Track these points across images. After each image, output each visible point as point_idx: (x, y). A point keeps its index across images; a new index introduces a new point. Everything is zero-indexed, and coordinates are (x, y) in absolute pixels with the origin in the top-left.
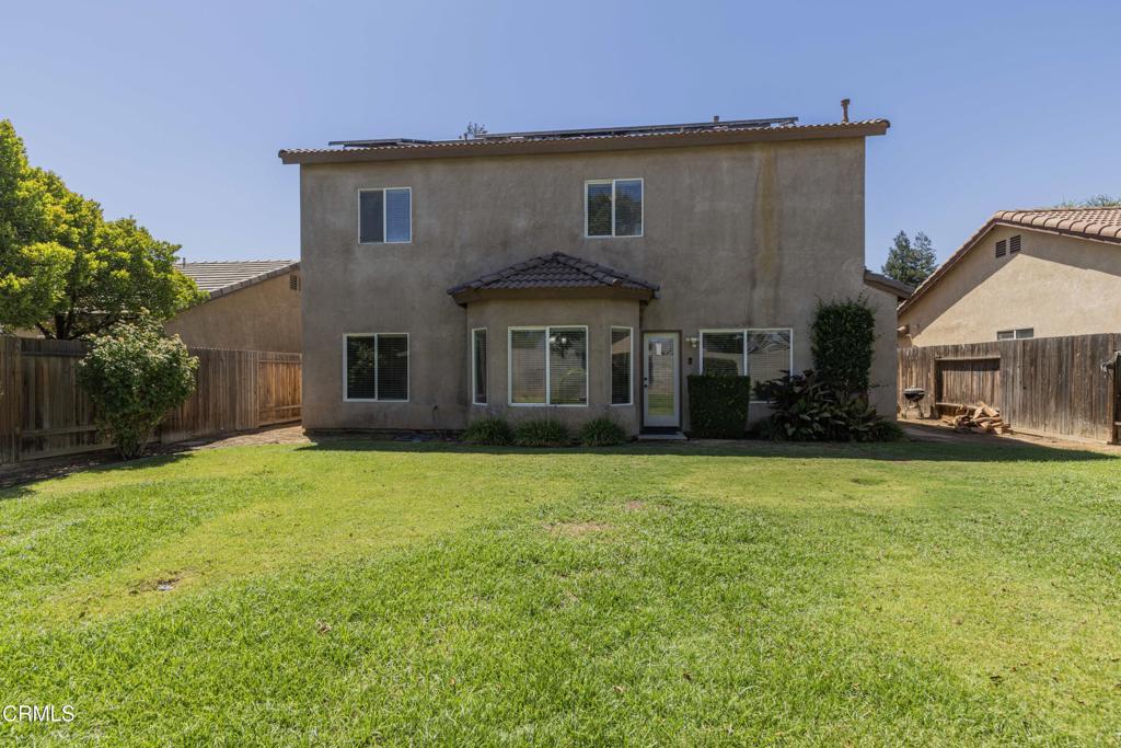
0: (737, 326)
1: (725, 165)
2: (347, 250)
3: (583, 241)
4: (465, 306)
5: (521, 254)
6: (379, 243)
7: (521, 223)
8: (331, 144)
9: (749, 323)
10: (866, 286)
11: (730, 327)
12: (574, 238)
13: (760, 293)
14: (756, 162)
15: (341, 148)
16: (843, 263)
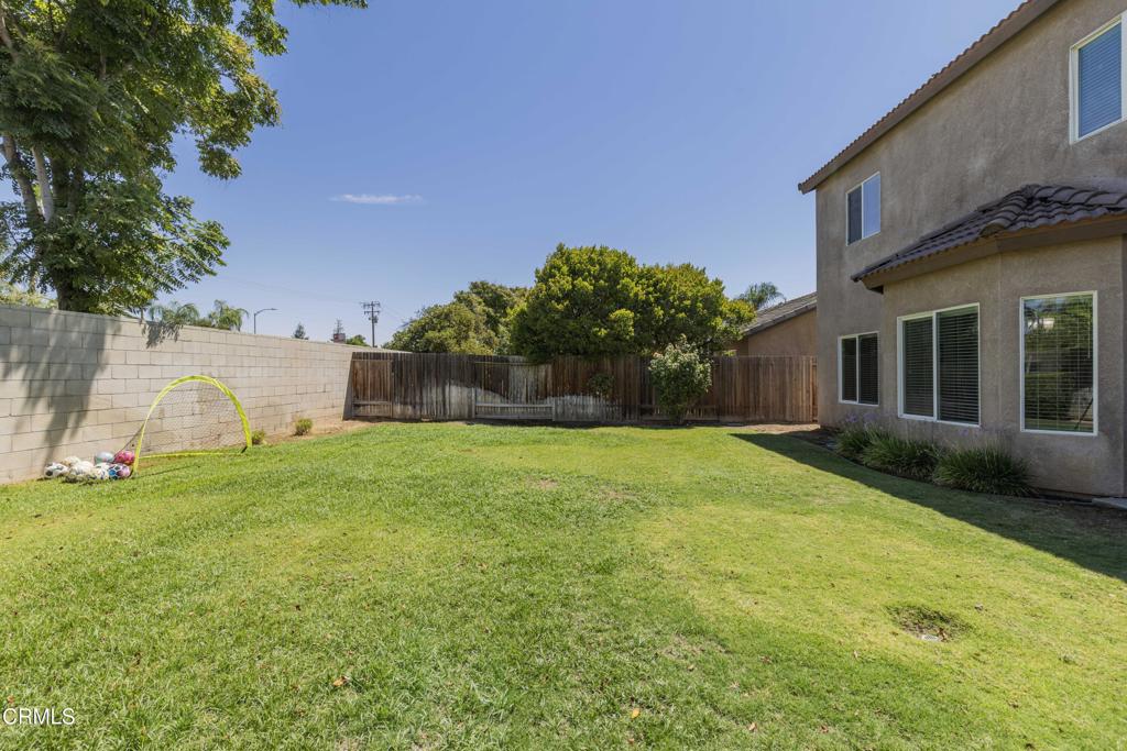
2: (840, 256)
4: (880, 289)
6: (858, 242)
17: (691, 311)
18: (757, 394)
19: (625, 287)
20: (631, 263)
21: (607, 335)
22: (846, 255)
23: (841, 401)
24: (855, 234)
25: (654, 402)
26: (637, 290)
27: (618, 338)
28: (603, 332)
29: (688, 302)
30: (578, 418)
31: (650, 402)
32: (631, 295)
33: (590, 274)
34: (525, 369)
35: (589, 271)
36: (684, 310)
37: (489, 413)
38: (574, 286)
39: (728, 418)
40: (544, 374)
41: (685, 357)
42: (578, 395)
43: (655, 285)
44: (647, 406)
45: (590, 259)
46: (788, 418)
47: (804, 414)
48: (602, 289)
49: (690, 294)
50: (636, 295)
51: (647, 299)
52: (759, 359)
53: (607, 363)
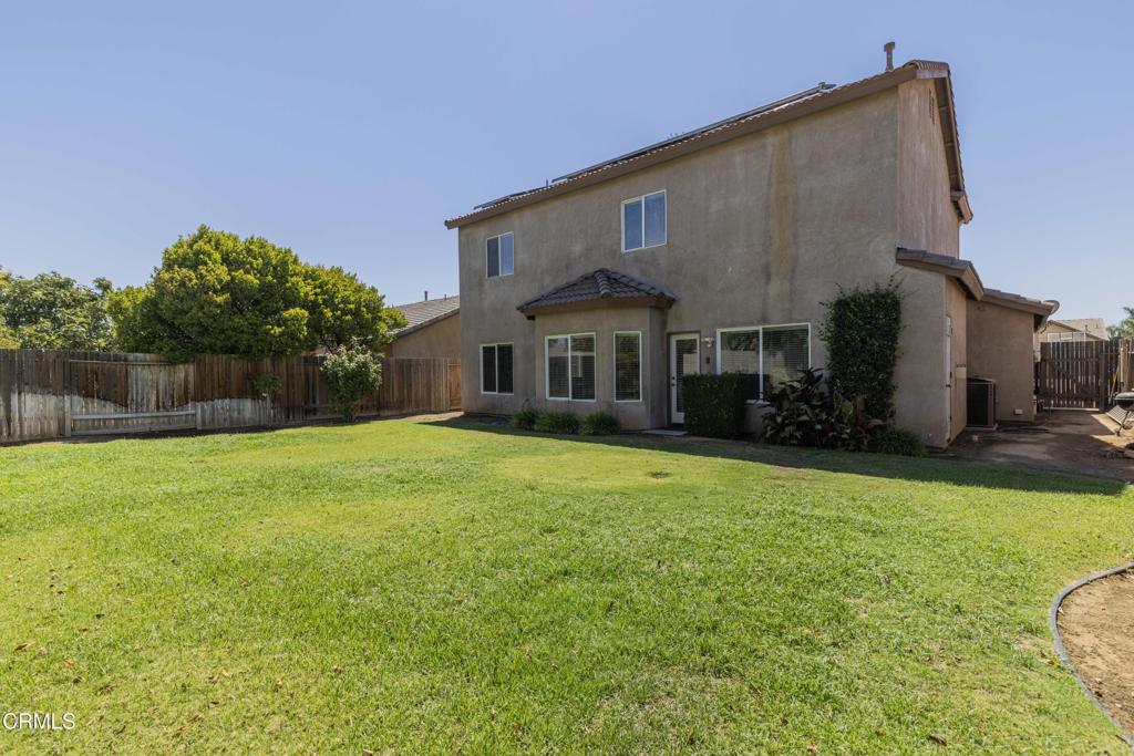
0: (752, 324)
1: (738, 159)
2: (481, 284)
3: (621, 256)
4: (531, 318)
5: (577, 273)
6: (496, 277)
7: (578, 248)
8: (475, 208)
9: (764, 320)
10: (900, 267)
11: (746, 325)
12: (614, 253)
13: (776, 287)
14: (770, 150)
15: (480, 209)
16: (869, 243)
17: (356, 313)
18: (409, 391)
19: (295, 286)
20: (295, 261)
21: (282, 334)
22: (487, 285)
23: (482, 392)
24: (493, 271)
25: (318, 402)
26: (305, 289)
27: (293, 336)
28: (278, 330)
29: (352, 306)
30: (231, 422)
31: (314, 402)
32: (302, 294)
33: (252, 267)
34: (155, 369)
35: (251, 263)
36: (350, 312)
37: (94, 428)
38: (233, 278)
39: (387, 413)
40: (182, 375)
41: (361, 358)
42: (231, 398)
43: (321, 287)
44: (311, 405)
45: (249, 251)
46: (433, 409)
47: (444, 405)
48: (271, 285)
49: (352, 299)
50: (306, 294)
51: (316, 300)
52: (410, 361)
53: (267, 362)
